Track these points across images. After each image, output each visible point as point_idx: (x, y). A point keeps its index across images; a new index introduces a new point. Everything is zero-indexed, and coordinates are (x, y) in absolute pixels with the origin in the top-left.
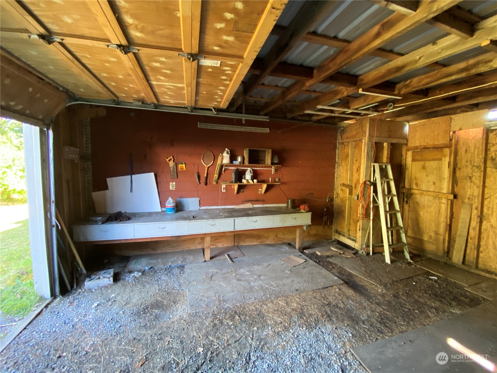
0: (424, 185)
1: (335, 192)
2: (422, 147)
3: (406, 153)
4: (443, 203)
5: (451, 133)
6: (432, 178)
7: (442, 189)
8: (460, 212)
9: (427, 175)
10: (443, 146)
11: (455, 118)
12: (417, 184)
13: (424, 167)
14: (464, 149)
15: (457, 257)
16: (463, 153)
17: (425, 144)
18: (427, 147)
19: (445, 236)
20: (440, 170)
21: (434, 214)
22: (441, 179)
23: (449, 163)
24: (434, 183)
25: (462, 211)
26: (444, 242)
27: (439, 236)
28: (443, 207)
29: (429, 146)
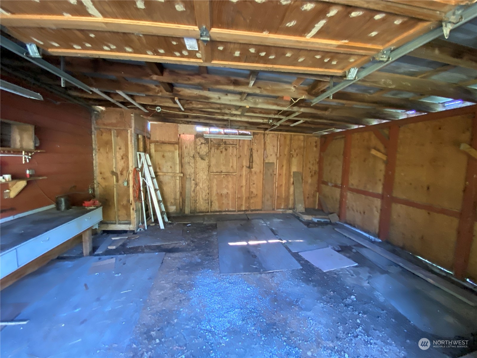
0: (164, 169)
1: (95, 182)
2: (161, 142)
3: (150, 145)
4: (177, 180)
5: (178, 135)
6: (169, 164)
7: (177, 170)
8: (186, 183)
9: (166, 162)
10: (174, 143)
11: (180, 126)
12: (160, 168)
13: (163, 156)
14: (185, 146)
15: (187, 211)
16: (185, 148)
17: (163, 140)
18: (164, 142)
19: (180, 200)
20: (174, 158)
21: (172, 187)
22: (175, 164)
23: (179, 154)
24: (171, 167)
25: (187, 183)
26: (180, 204)
27: (177, 201)
28: (178, 181)
29: (166, 142)
